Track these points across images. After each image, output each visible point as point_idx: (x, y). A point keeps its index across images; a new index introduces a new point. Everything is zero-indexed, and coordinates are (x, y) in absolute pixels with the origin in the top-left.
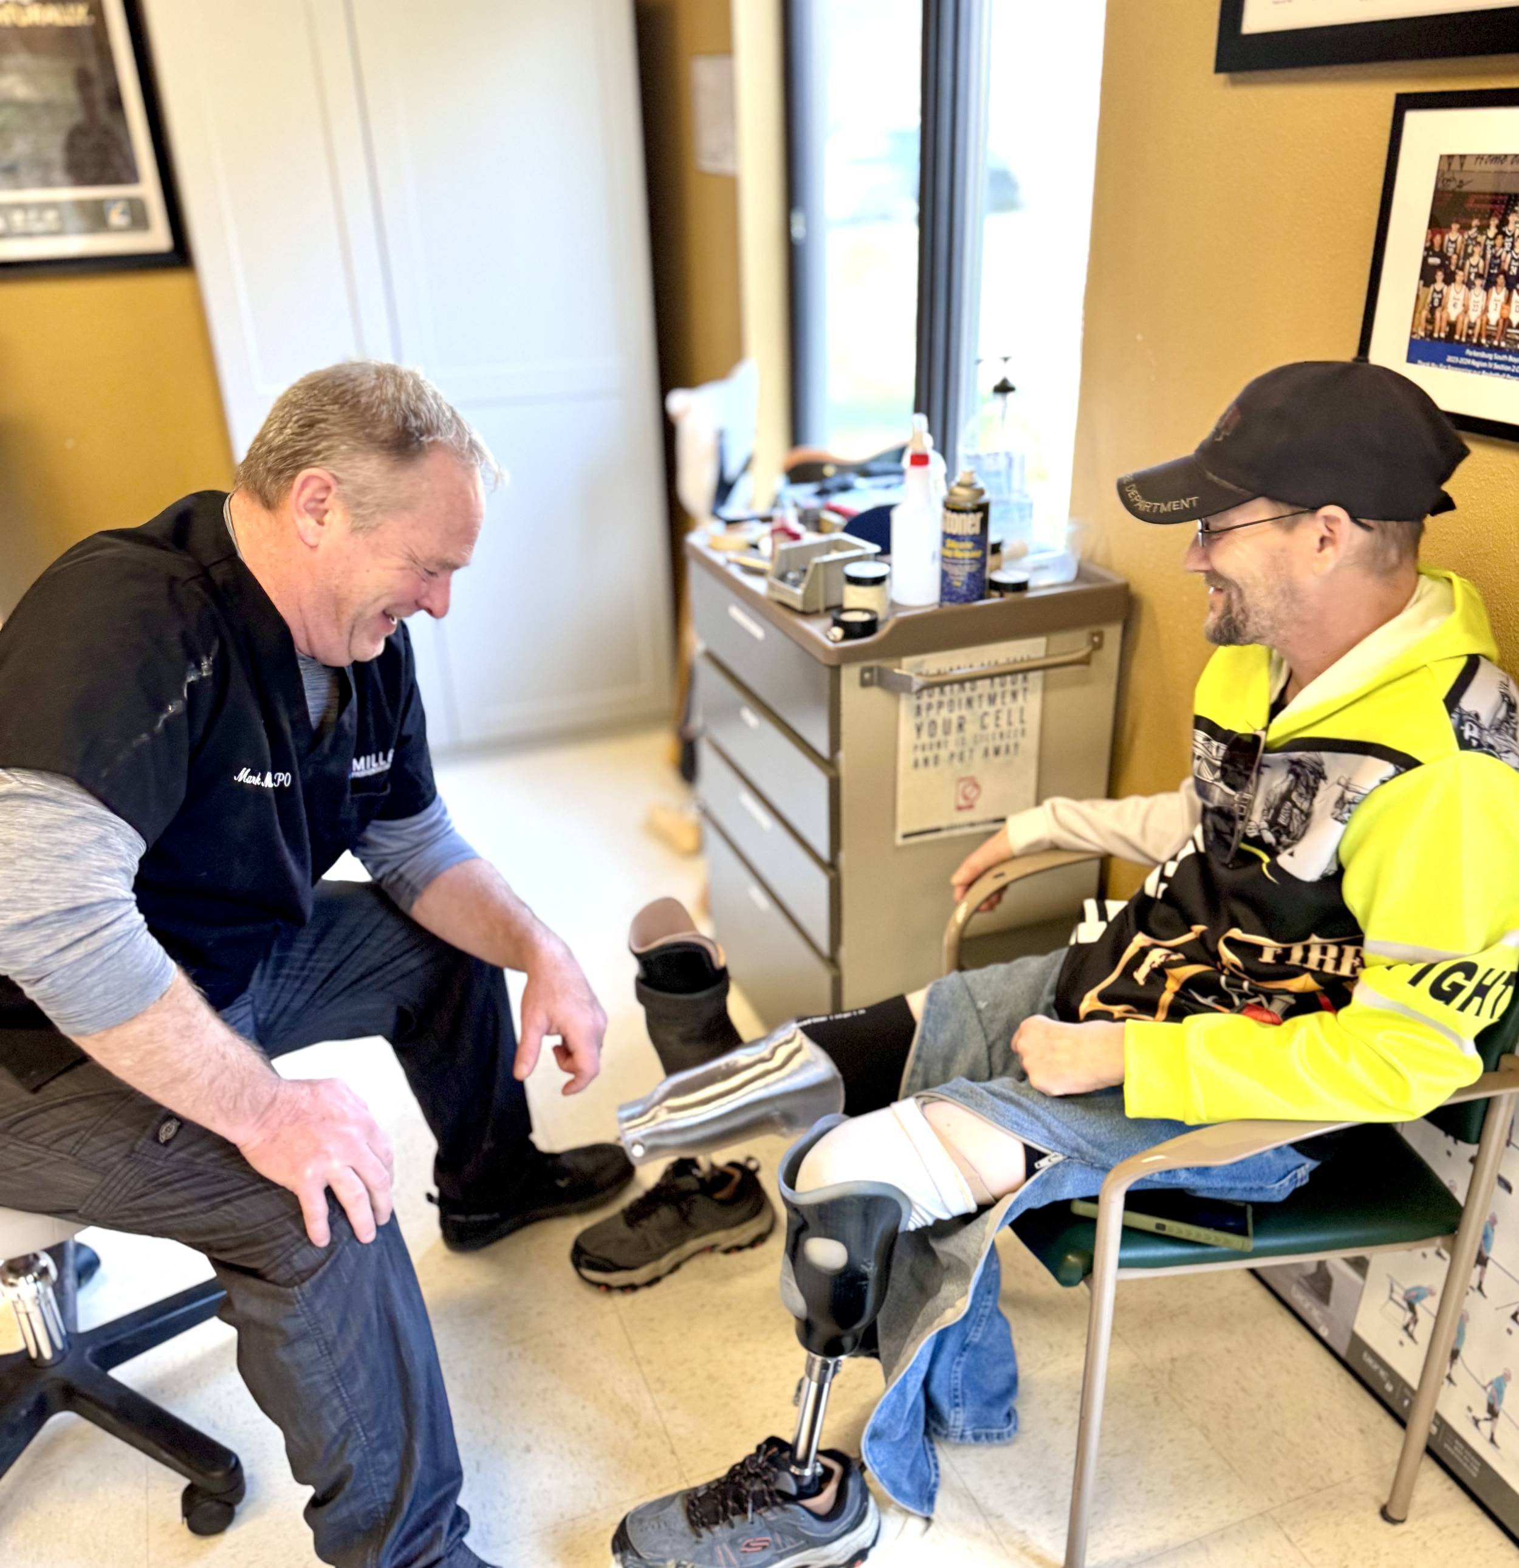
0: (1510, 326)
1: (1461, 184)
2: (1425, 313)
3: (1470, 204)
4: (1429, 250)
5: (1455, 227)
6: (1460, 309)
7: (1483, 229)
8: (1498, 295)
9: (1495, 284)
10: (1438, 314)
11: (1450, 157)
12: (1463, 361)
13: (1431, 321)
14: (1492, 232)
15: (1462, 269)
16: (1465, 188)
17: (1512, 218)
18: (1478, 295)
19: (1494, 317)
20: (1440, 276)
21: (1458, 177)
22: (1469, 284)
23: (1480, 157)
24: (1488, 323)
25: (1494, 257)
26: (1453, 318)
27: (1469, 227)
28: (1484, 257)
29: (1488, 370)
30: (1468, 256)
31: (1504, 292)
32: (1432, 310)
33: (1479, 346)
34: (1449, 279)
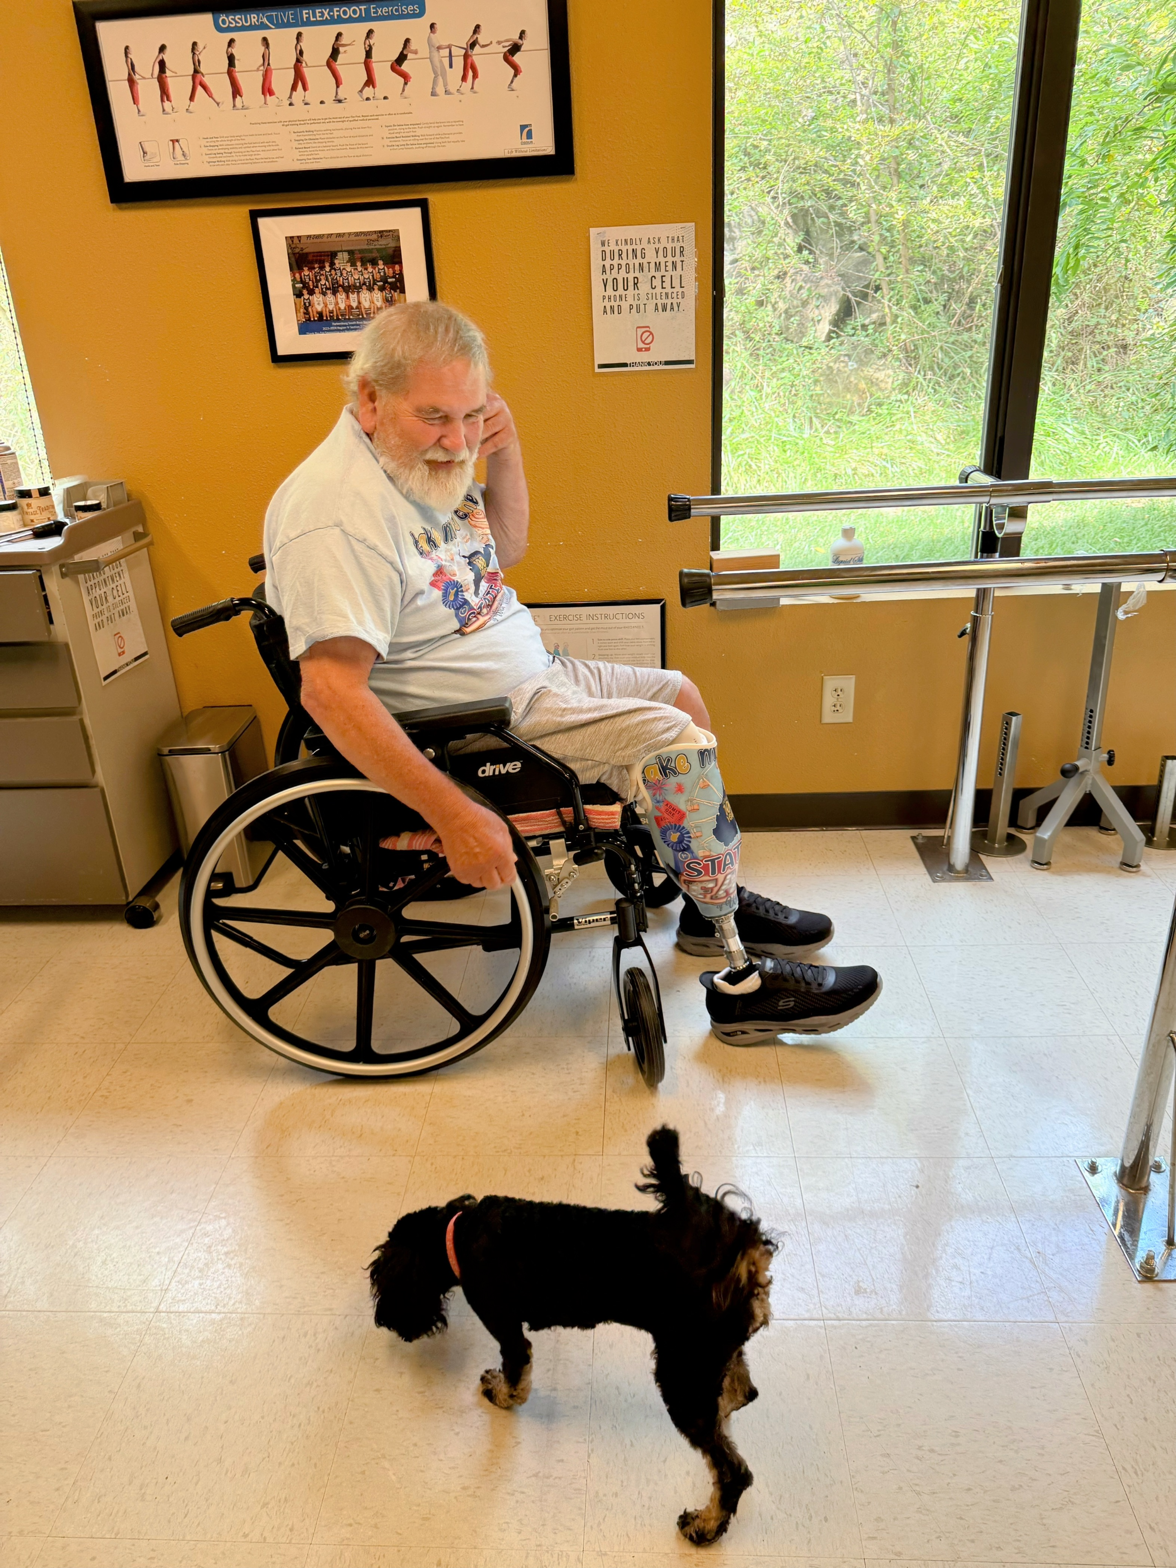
0: (352, 308)
1: (302, 249)
2: (302, 310)
3: (310, 258)
4: (294, 280)
5: (306, 269)
6: (322, 305)
7: (322, 268)
8: (341, 296)
9: (338, 291)
10: (310, 309)
11: (292, 238)
12: (332, 328)
13: (307, 313)
14: (328, 269)
15: (317, 287)
16: (305, 251)
17: (336, 261)
18: (330, 298)
19: (342, 306)
20: (305, 292)
21: (300, 246)
22: (324, 294)
23: (309, 237)
24: (340, 309)
25: (332, 279)
26: (319, 309)
27: (314, 268)
28: (327, 280)
29: (348, 330)
30: (318, 281)
31: (344, 296)
32: (306, 308)
33: (338, 320)
34: (311, 292)
